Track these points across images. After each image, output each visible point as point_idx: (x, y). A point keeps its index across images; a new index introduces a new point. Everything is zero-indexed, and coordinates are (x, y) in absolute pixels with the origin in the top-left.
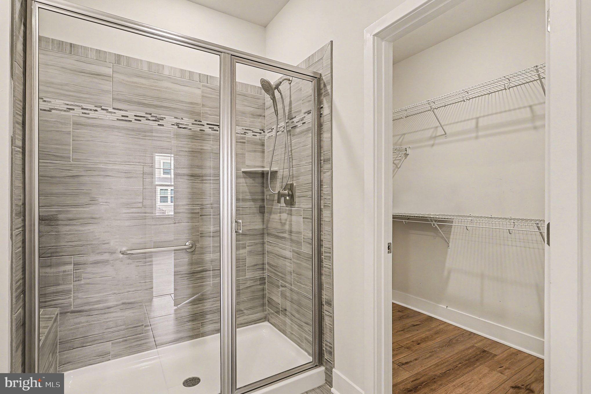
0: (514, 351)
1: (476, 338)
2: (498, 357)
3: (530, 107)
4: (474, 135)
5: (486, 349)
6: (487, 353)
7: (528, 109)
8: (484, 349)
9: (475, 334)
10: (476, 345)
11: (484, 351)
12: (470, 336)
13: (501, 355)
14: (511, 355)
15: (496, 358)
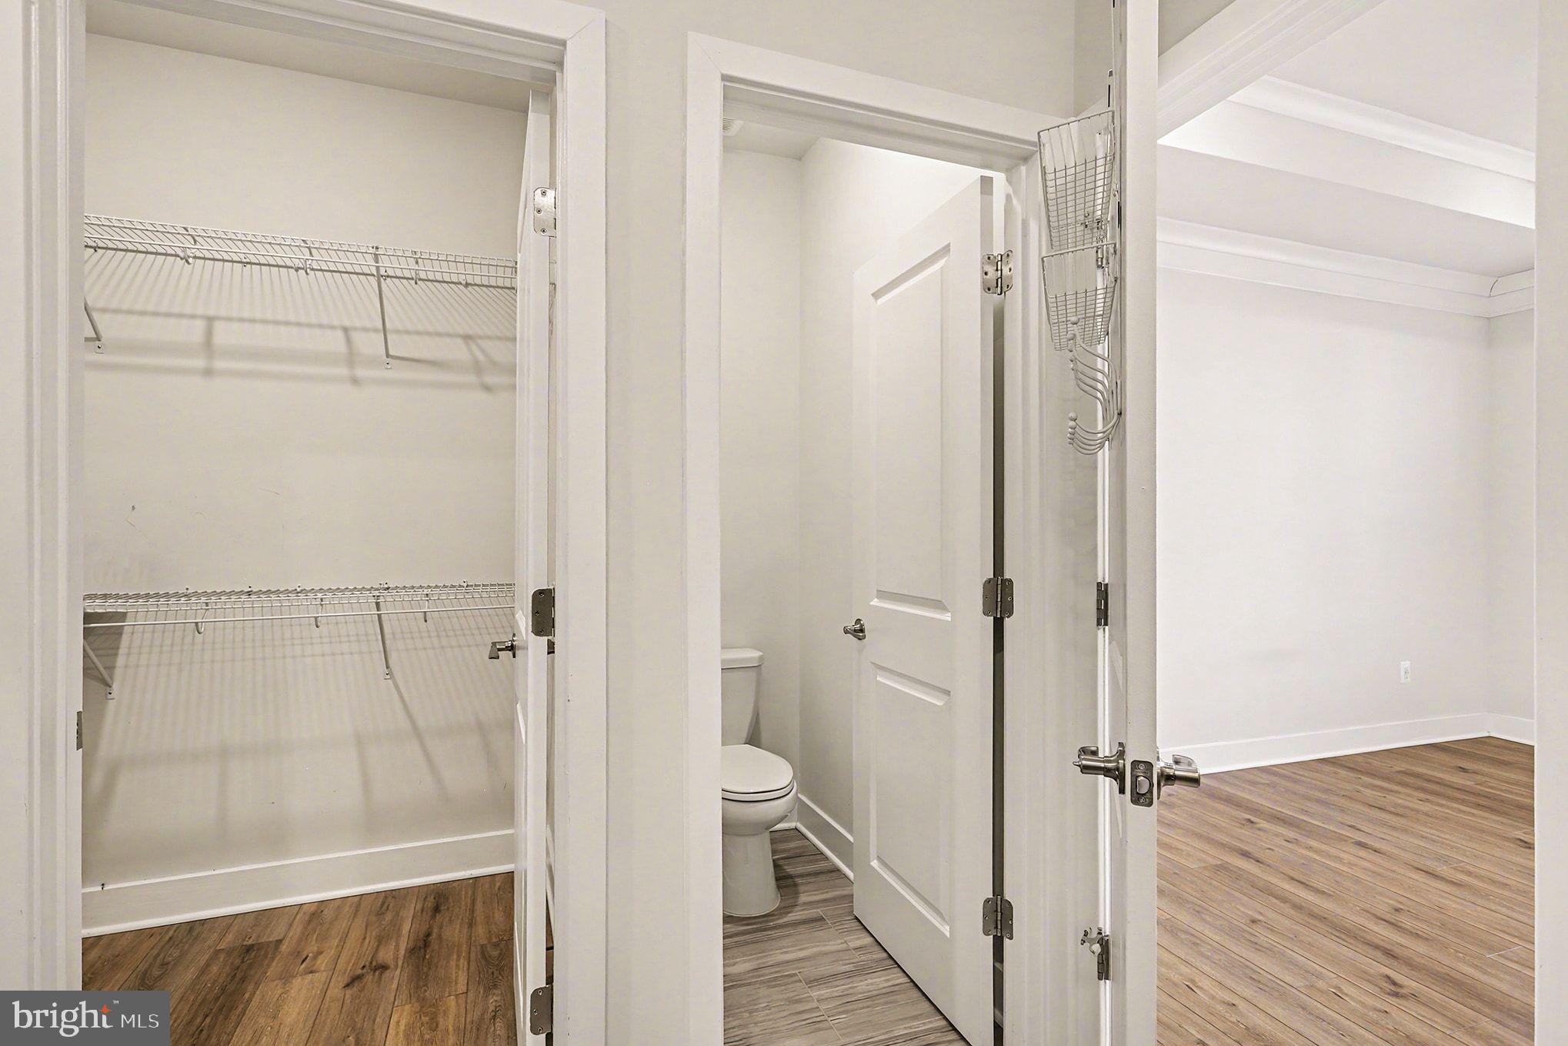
0: (313, 909)
1: (210, 930)
2: (286, 943)
3: (346, 330)
4: (199, 363)
5: (250, 942)
6: (258, 949)
7: (340, 334)
8: (245, 943)
9: (203, 922)
10: (222, 946)
11: (249, 949)
12: (194, 934)
13: (291, 934)
14: (310, 921)
15: (284, 948)
